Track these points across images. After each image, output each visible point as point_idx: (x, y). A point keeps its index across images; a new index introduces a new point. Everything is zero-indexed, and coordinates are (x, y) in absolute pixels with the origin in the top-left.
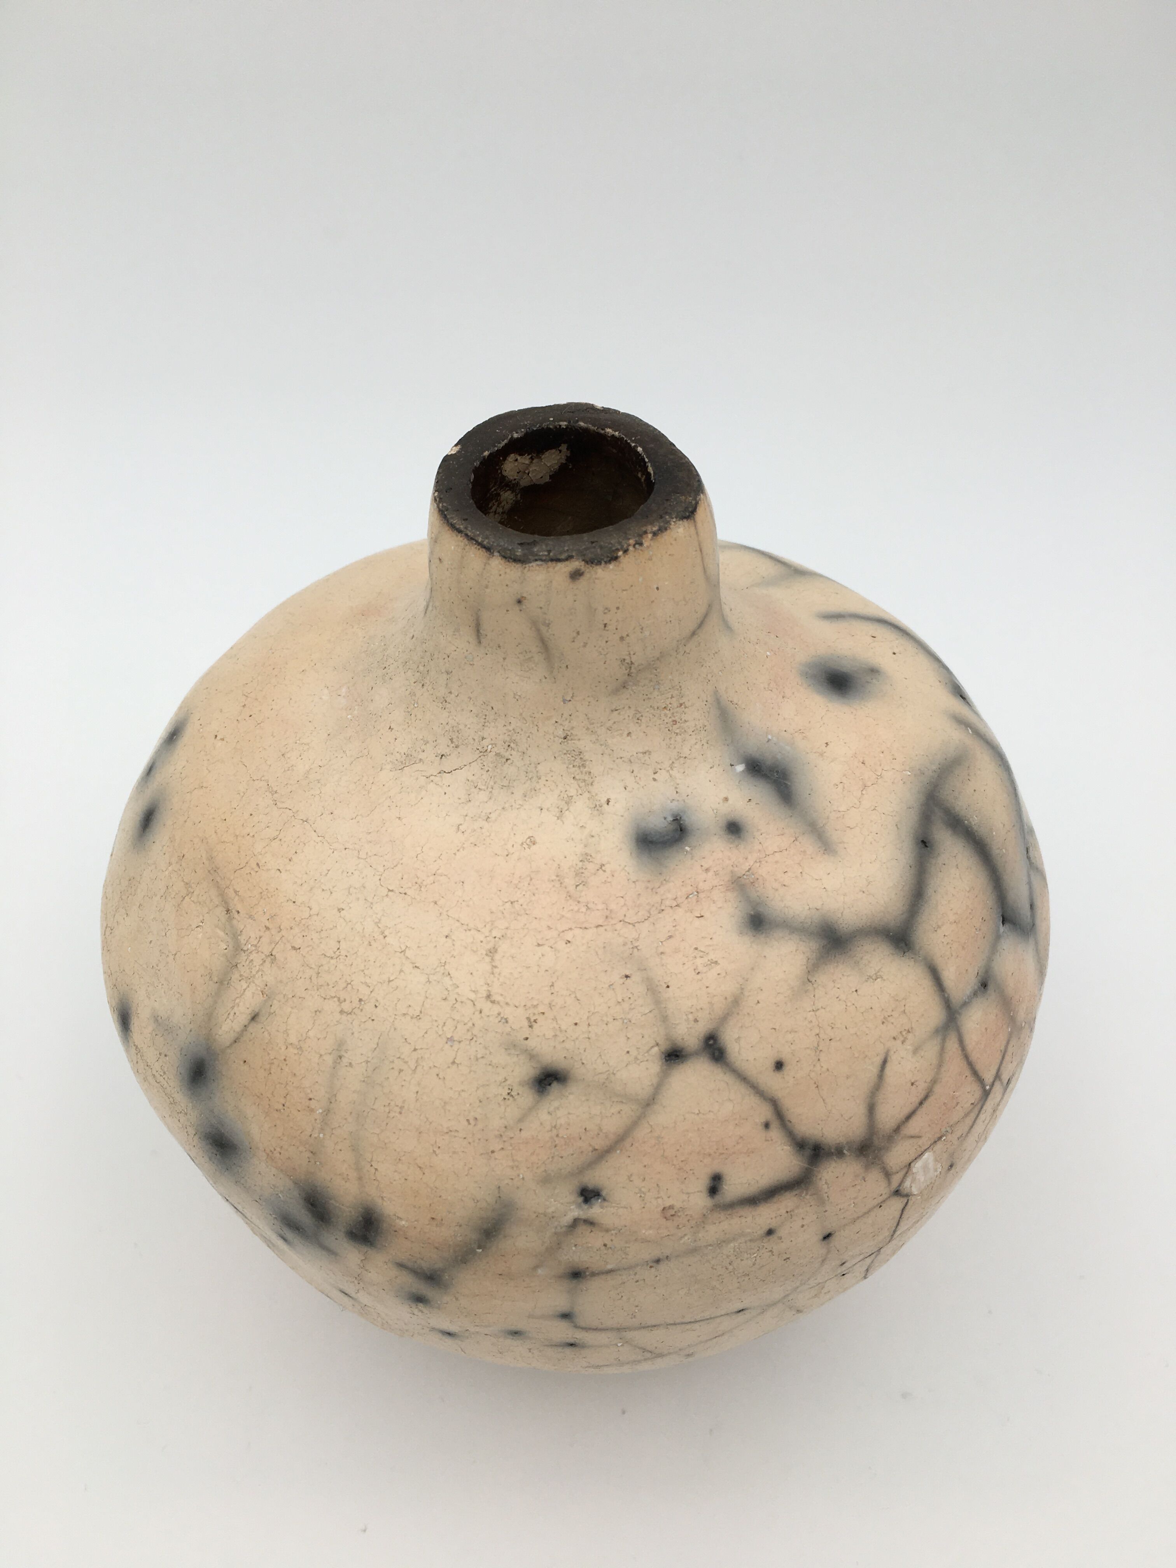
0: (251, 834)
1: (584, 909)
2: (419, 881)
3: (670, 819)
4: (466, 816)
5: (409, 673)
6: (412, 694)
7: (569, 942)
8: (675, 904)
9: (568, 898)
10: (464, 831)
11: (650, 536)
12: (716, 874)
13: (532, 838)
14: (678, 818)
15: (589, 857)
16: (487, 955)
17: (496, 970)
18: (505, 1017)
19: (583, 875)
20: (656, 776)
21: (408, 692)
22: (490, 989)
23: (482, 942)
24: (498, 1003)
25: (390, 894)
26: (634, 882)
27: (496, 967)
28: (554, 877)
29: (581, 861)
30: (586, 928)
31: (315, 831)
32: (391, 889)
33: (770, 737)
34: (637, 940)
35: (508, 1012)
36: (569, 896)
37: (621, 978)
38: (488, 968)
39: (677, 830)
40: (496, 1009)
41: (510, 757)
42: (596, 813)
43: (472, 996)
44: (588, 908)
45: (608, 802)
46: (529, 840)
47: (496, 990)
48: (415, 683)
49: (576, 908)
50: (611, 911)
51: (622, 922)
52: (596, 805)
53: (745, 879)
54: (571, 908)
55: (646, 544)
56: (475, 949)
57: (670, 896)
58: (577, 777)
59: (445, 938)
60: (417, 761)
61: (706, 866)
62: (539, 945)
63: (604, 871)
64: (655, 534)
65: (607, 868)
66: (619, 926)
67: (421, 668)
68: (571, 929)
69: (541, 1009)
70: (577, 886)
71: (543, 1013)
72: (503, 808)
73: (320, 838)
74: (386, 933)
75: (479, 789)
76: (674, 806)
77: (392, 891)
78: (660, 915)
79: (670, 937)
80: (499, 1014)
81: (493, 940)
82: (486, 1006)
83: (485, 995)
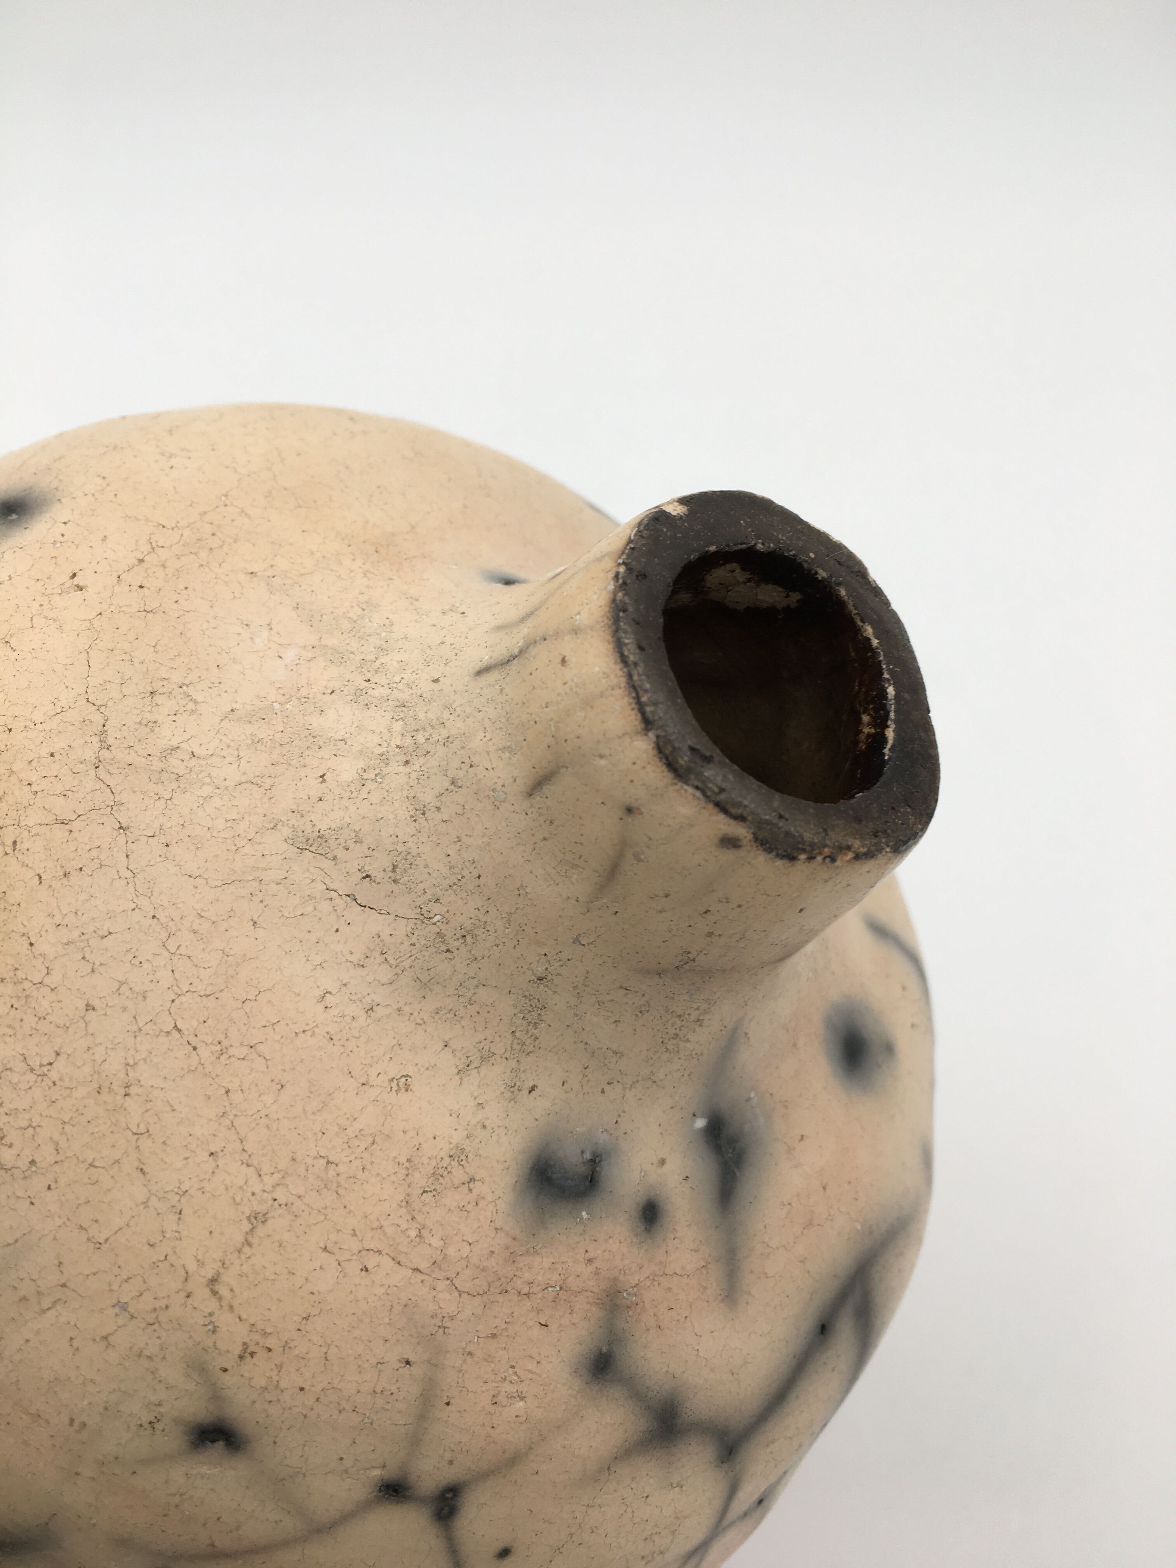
0: (35, 788)
1: (413, 1233)
2: (225, 1043)
3: (588, 1156)
4: (345, 985)
5: (398, 726)
6: (384, 758)
7: (367, 1270)
8: (526, 1291)
9: (404, 1204)
10: (329, 1006)
11: (850, 855)
12: (597, 1272)
13: (409, 1080)
14: (598, 1160)
15: (463, 1157)
16: (249, 1218)
17: (246, 1250)
18: (216, 1324)
19: (441, 1180)
20: (607, 1088)
21: (379, 750)
22: (221, 1271)
23: (253, 1194)
24: (220, 1299)
25: (174, 1032)
26: (496, 1229)
27: (250, 1245)
28: (403, 1160)
29: (451, 1156)
30: (399, 1263)
31: (127, 856)
32: (179, 1027)
33: (752, 1095)
34: (452, 1318)
35: (225, 1320)
36: (407, 1202)
37: (400, 1361)
38: (239, 1238)
39: (586, 1177)
40: (211, 1305)
41: (454, 950)
42: (508, 1094)
43: (192, 1266)
44: (420, 1236)
45: (532, 1089)
46: (404, 1079)
47: (229, 1278)
48: (398, 747)
49: (404, 1226)
50: (445, 1257)
51: (449, 1282)
52: (515, 1084)
53: (624, 1298)
54: (397, 1221)
55: (838, 863)
56: (238, 1199)
57: (527, 1276)
58: (518, 1034)
59: (207, 1154)
60: (329, 856)
61: (591, 1254)
62: (325, 1249)
63: (470, 1190)
64: (857, 857)
65: (477, 1187)
66: (442, 1285)
67: (420, 738)
68: (380, 1252)
69: (271, 1342)
70: (425, 1192)
71: (270, 1350)
72: (399, 1010)
73: (129, 874)
74: (133, 1090)
75: (386, 959)
76: (602, 1138)
77: (179, 1031)
78: (500, 1298)
79: (494, 1336)
80: (211, 1314)
81: (270, 1202)
82: (202, 1293)
83: (209, 1276)
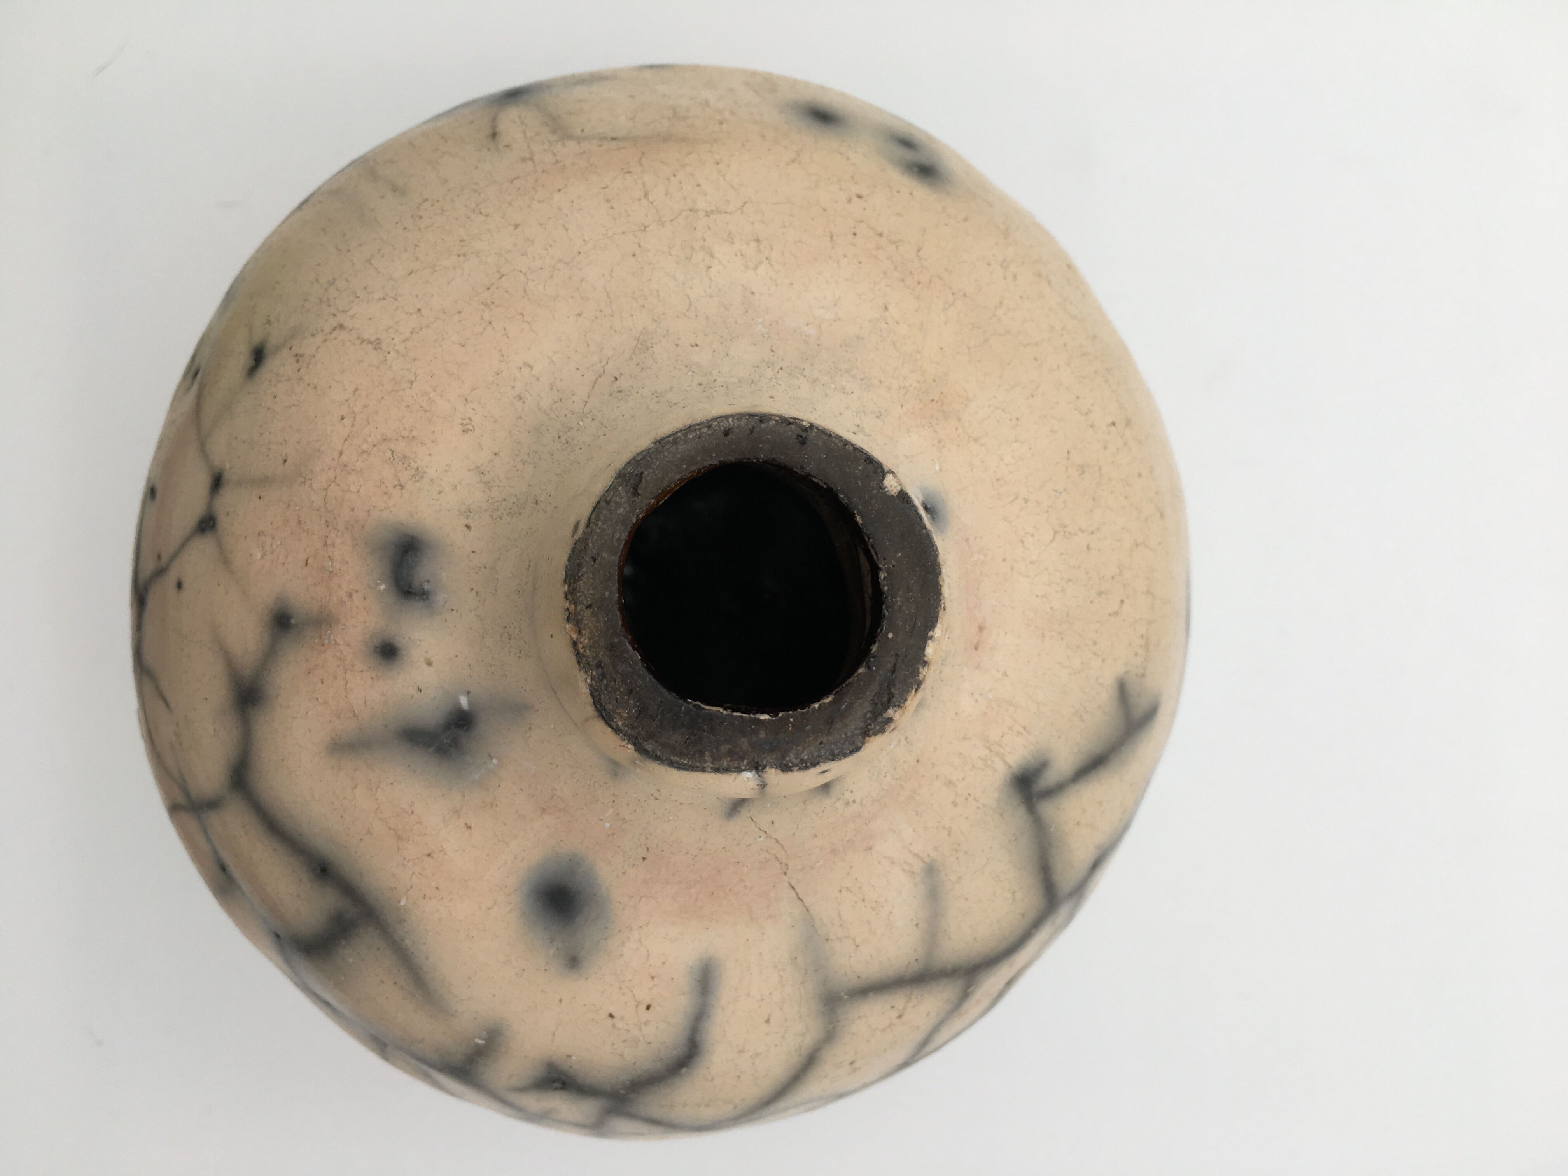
0: (672, 178)
1: (365, 447)
2: (493, 307)
3: (426, 587)
4: (538, 379)
6: (707, 374)
7: (342, 419)
8: (329, 542)
9: (384, 437)
10: (522, 370)
12: (342, 603)
13: (471, 432)
14: (425, 597)
15: (417, 478)
16: (378, 339)
17: (359, 341)
18: (317, 335)
19: (401, 463)
20: (474, 592)
21: (715, 372)
22: (347, 330)
23: (393, 339)
24: (331, 333)
25: (500, 275)
26: (369, 511)
27: (362, 343)
28: (414, 433)
29: (418, 469)
30: (346, 440)
31: (623, 233)
32: (503, 278)
33: (495, 761)
34: (311, 486)
35: (319, 338)
36: (385, 439)
37: (286, 455)
38: (366, 336)
39: (410, 587)
40: (327, 329)
42: (463, 508)
43: (351, 312)
44: (363, 452)
45: (468, 527)
46: (472, 428)
47: (343, 335)
49: (370, 440)
50: (349, 473)
51: (333, 479)
52: (471, 512)
53: (327, 632)
54: (373, 435)
56: (390, 330)
57: (338, 541)
58: (504, 503)
59: (419, 307)
60: (633, 356)
61: (355, 596)
62: (356, 389)
63: (395, 487)
65: (396, 492)
66: (331, 474)
68: (353, 425)
69: (303, 370)
70: (393, 452)
71: (299, 371)
72: (520, 417)
73: (610, 234)
74: (462, 258)
75: (556, 402)
76: (440, 598)
77: (500, 278)
78: (323, 521)
79: (300, 522)
80: (322, 330)
81: (388, 350)
82: (334, 322)
83: (345, 324)
